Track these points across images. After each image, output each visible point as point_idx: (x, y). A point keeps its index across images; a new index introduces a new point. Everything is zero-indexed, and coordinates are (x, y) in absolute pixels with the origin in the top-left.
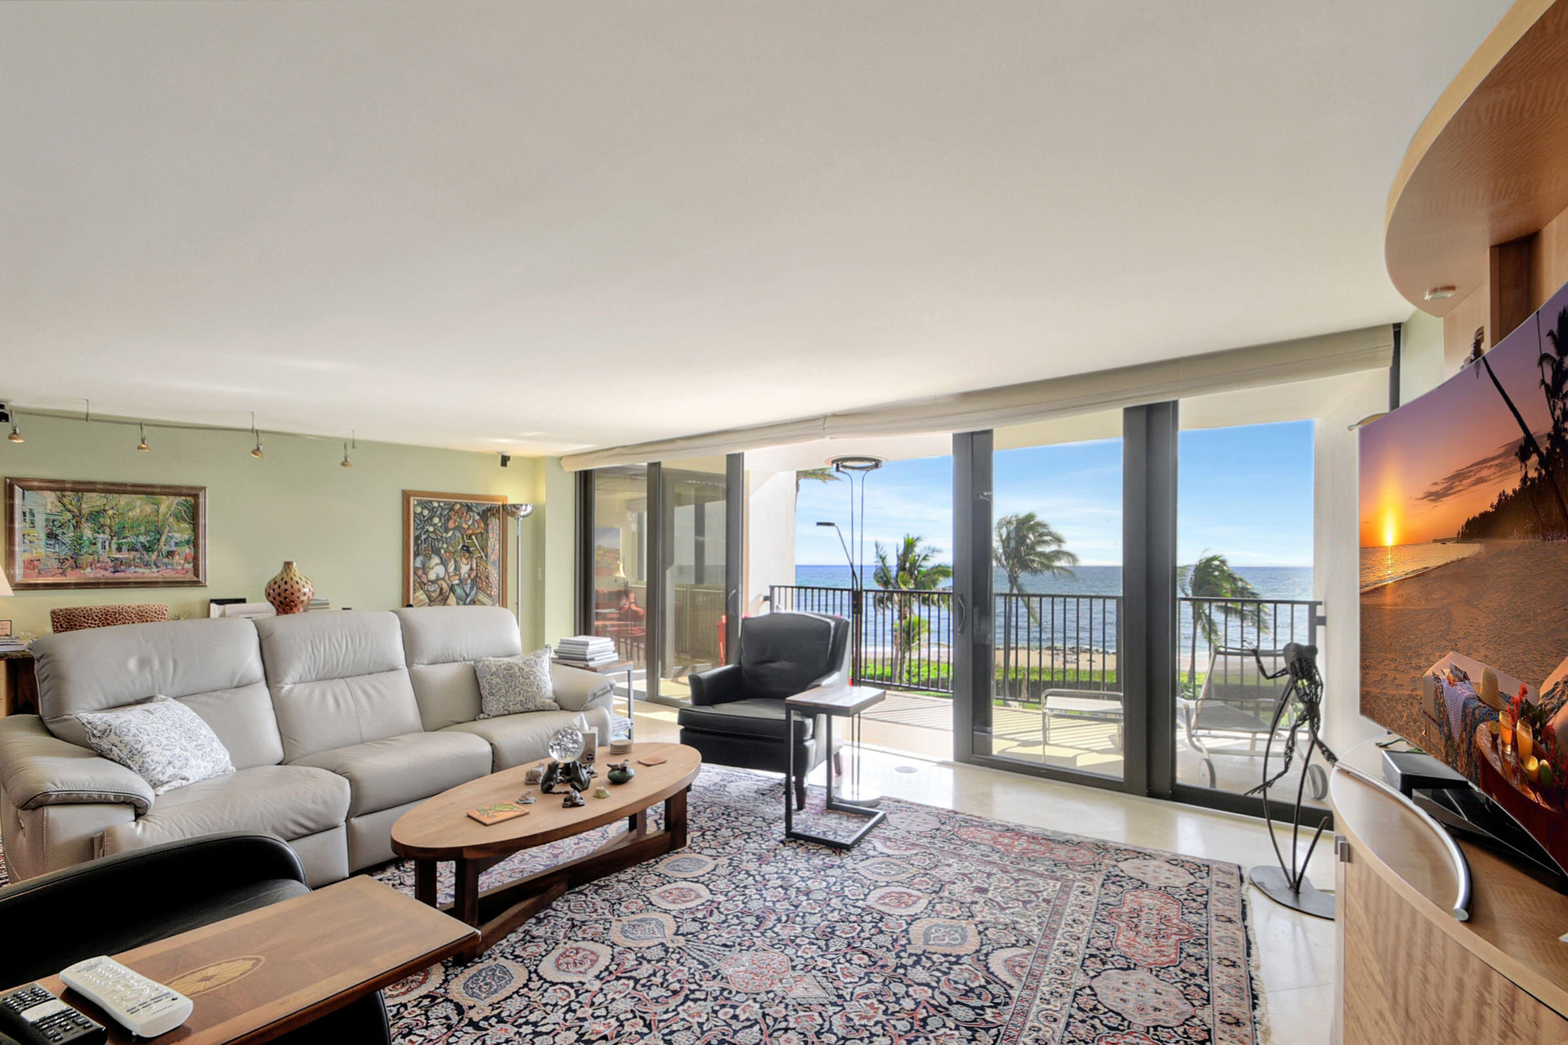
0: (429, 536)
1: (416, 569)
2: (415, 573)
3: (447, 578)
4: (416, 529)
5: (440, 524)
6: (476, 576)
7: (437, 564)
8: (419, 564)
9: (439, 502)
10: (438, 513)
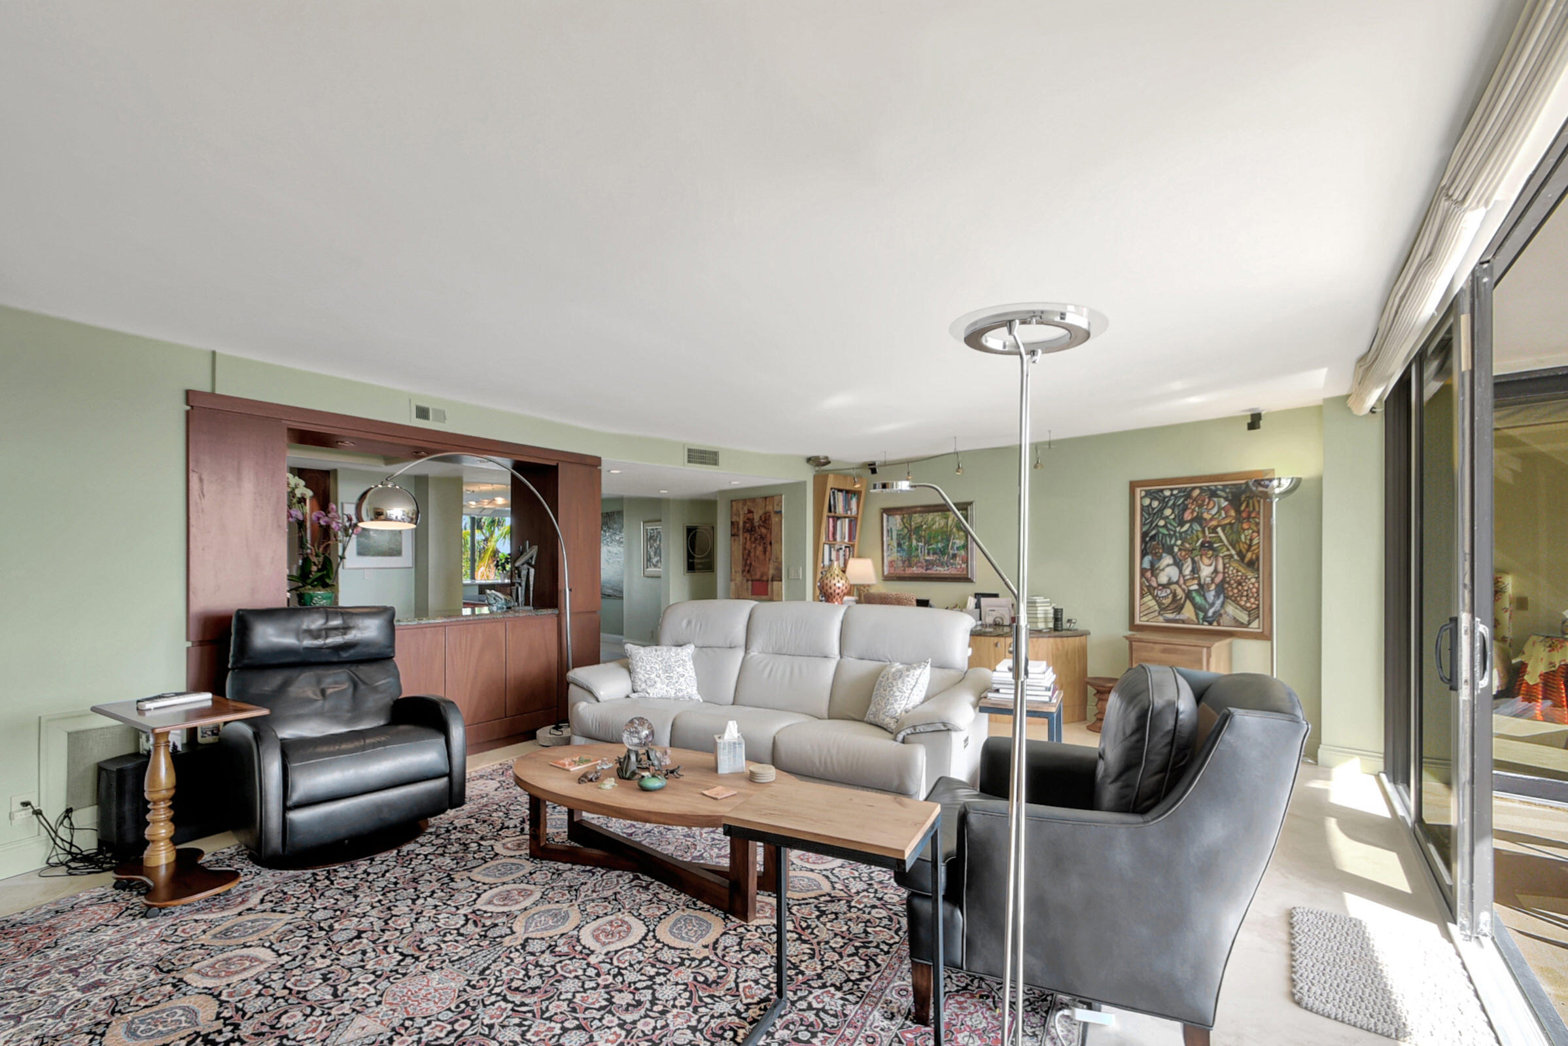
0: (1158, 532)
1: (1143, 571)
2: (1143, 574)
3: (1182, 581)
4: (1143, 525)
5: (1172, 517)
6: (1223, 581)
7: (1168, 565)
8: (1146, 565)
9: (1172, 490)
10: (1171, 503)
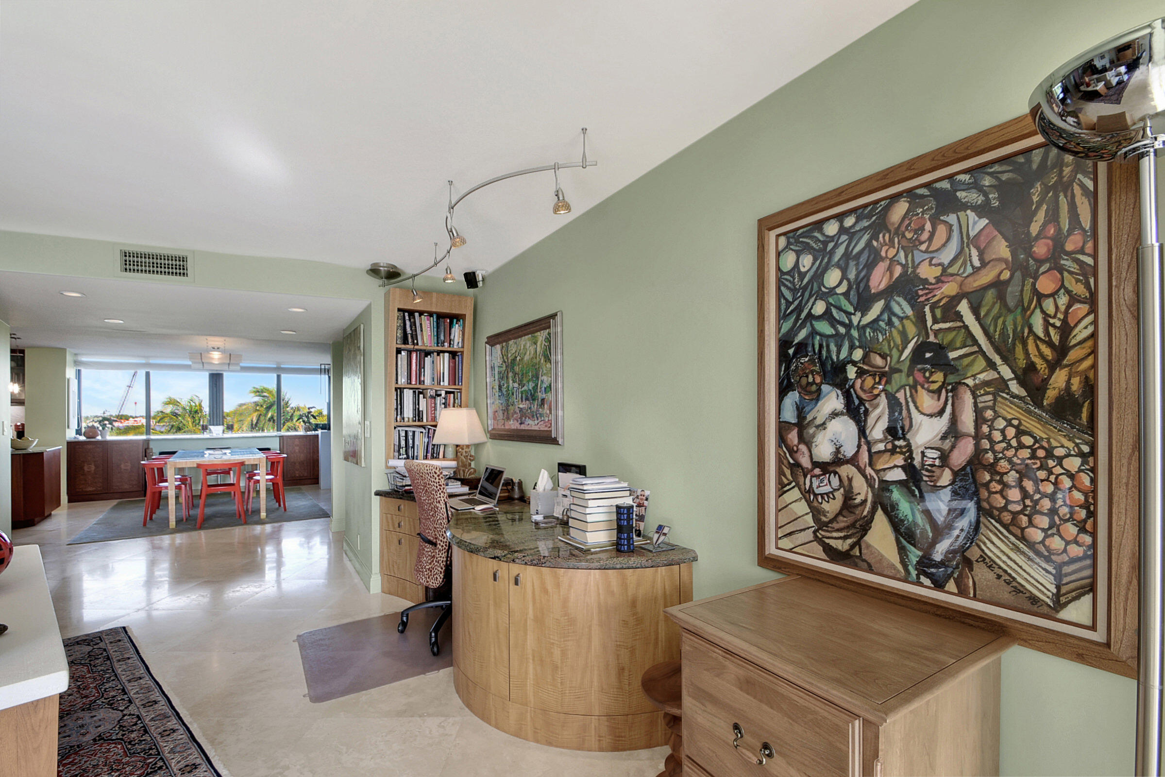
0: (814, 333)
1: (783, 428)
2: (782, 439)
3: (864, 457)
4: (782, 317)
5: (842, 290)
6: (976, 461)
7: (835, 415)
8: (790, 415)
9: (840, 217)
10: (840, 251)
